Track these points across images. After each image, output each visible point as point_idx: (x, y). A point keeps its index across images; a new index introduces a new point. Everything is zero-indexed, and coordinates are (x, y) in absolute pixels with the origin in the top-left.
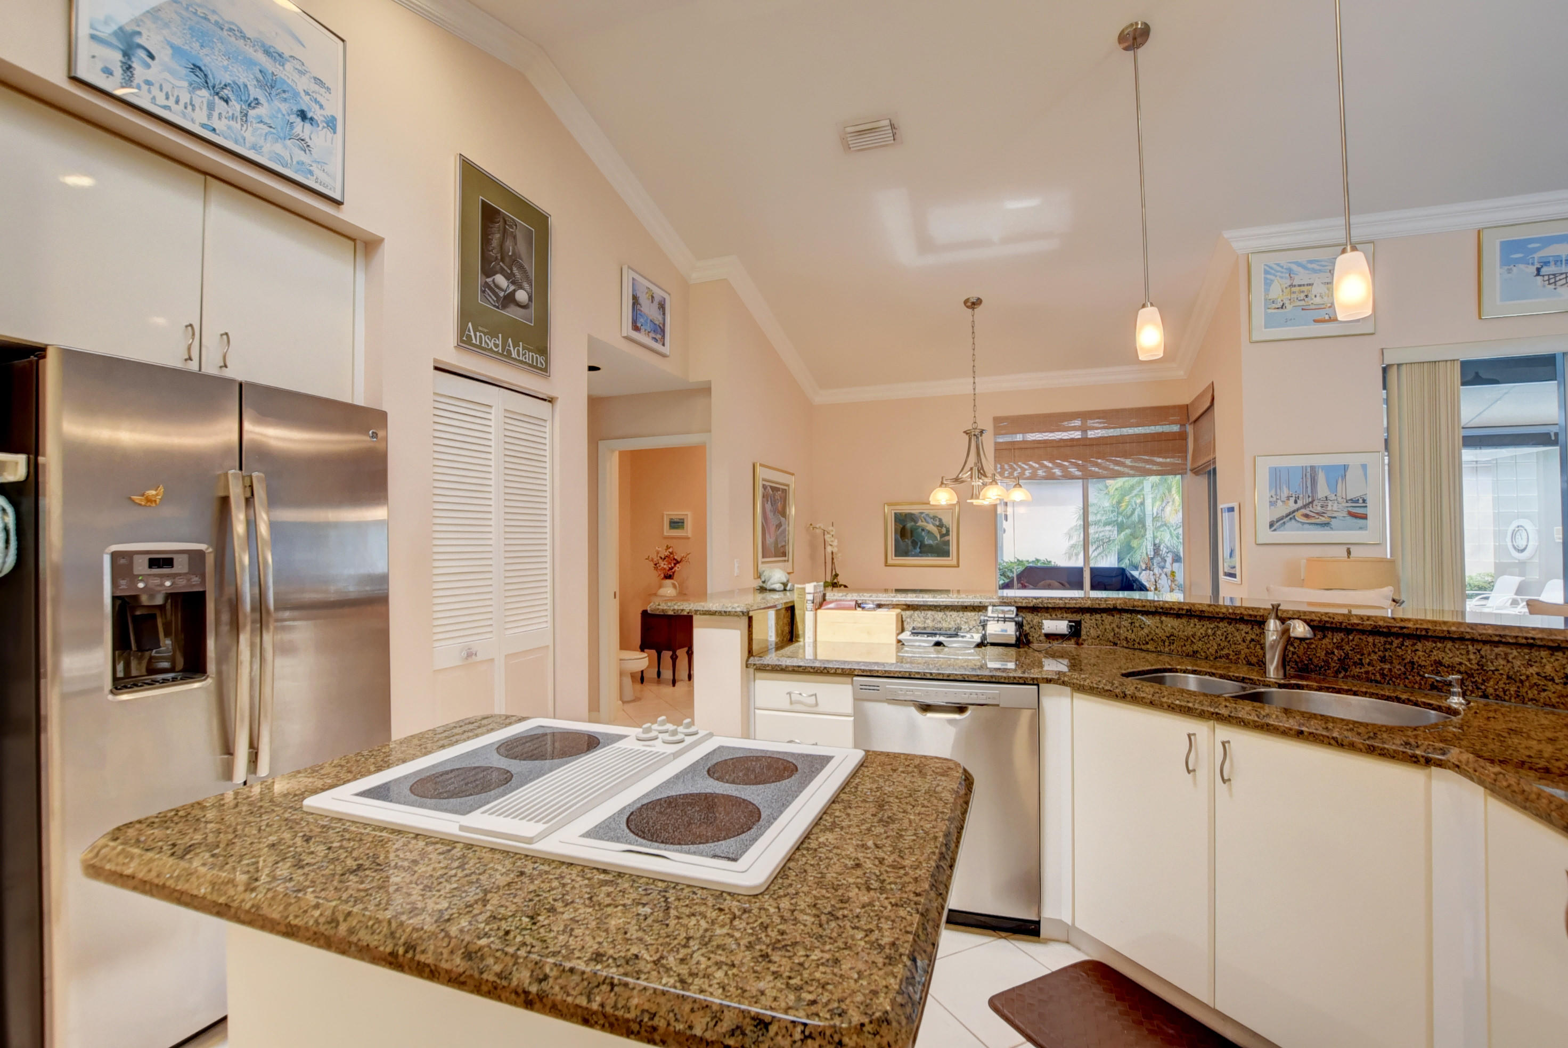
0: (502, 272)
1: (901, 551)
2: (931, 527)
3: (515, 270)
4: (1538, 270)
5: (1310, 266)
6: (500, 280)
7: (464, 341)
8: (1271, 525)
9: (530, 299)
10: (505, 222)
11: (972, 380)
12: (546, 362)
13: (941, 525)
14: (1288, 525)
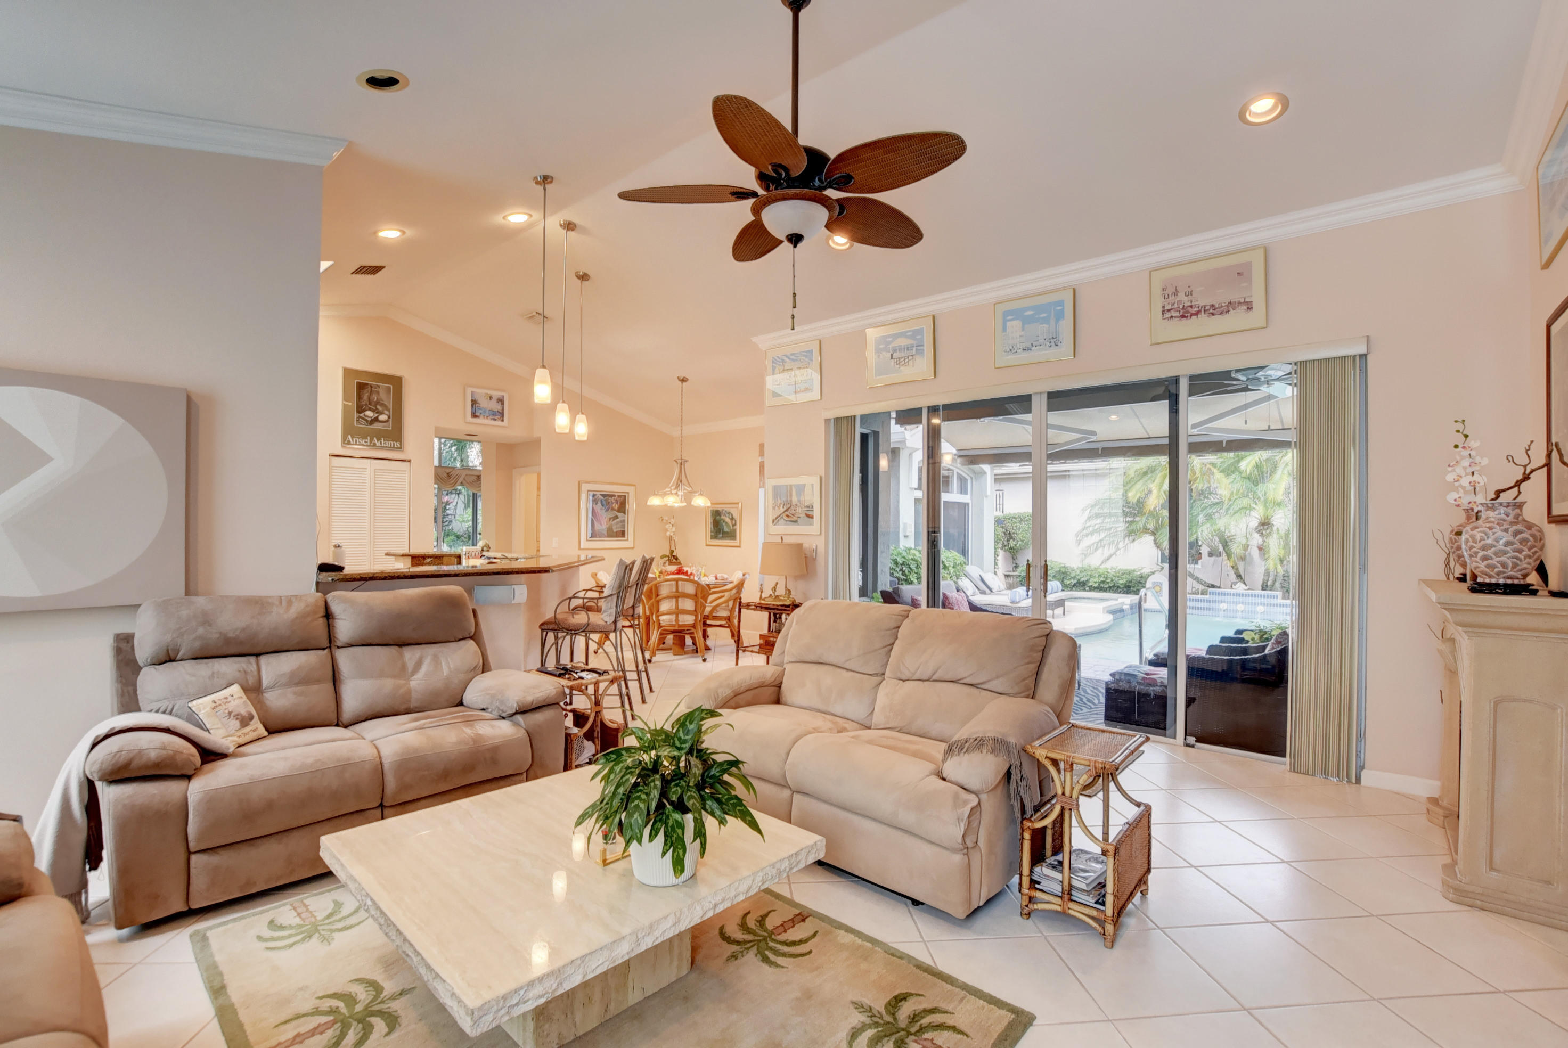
0: (370, 409)
1: (714, 537)
2: (727, 520)
3: (378, 407)
4: (892, 355)
5: (792, 357)
6: (369, 413)
7: (345, 442)
8: (773, 521)
9: (389, 417)
10: (372, 387)
11: (680, 428)
12: (401, 444)
13: (732, 519)
14: (780, 522)
